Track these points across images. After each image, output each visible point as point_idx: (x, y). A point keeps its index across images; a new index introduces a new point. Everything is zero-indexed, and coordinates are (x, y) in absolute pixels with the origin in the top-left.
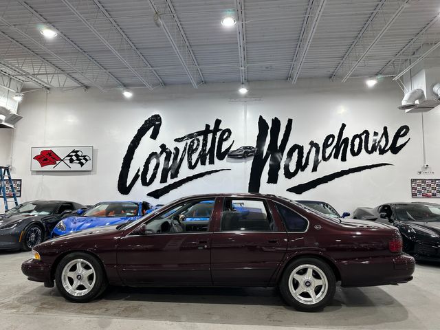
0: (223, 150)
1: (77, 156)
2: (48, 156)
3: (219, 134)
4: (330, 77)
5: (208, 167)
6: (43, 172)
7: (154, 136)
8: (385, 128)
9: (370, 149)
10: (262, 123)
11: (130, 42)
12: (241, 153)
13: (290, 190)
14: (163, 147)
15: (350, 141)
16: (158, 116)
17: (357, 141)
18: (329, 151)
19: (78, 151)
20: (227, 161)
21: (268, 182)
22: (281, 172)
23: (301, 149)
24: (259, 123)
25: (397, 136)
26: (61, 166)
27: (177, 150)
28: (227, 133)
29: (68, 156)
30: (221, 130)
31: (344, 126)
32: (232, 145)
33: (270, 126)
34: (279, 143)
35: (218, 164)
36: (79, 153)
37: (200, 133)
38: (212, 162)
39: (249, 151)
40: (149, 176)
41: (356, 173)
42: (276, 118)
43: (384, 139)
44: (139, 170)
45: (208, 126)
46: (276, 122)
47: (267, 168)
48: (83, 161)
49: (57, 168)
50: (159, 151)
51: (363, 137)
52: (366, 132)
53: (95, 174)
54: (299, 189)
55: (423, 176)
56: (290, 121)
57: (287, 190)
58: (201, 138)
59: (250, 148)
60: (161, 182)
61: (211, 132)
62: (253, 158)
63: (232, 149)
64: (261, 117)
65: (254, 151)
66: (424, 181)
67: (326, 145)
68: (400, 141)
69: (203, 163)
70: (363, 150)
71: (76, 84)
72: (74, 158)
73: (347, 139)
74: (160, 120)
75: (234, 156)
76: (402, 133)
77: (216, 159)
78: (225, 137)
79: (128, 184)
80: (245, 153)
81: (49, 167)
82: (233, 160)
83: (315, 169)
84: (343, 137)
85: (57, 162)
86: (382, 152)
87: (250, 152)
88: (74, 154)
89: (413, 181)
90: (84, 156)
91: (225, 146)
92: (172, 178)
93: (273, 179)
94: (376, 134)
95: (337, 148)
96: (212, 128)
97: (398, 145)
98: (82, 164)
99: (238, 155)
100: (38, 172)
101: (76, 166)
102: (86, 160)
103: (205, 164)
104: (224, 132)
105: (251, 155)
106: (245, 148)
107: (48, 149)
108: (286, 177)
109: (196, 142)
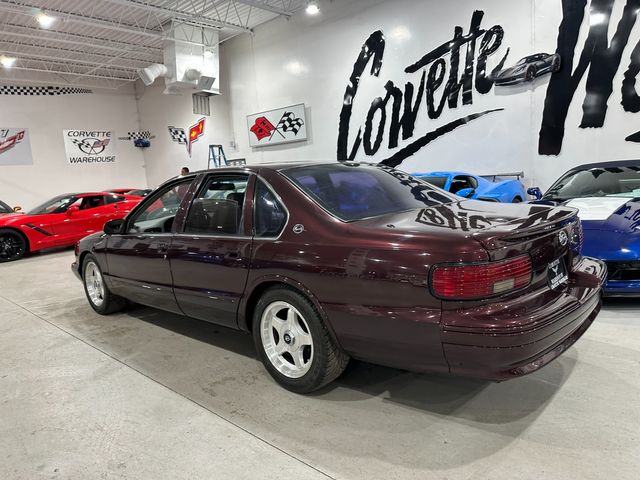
0: (488, 72)
1: (290, 120)
2: (261, 126)
3: (479, 41)
5: (462, 111)
6: (261, 146)
12: (521, 72)
14: (390, 86)
19: (289, 114)
20: (496, 94)
21: (583, 125)
26: (276, 137)
27: (409, 87)
28: (495, 35)
29: (281, 122)
30: (483, 31)
32: (505, 59)
35: (479, 101)
36: (291, 116)
38: (468, 99)
39: (539, 63)
40: (373, 140)
44: (360, 131)
45: (458, 30)
48: (296, 127)
49: (273, 141)
53: (312, 143)
57: (627, 139)
58: (447, 57)
59: (540, 57)
60: (390, 147)
61: (464, 41)
62: (548, 77)
63: (506, 66)
69: (453, 104)
72: (287, 124)
75: (508, 80)
77: (474, 92)
78: (490, 46)
79: (349, 154)
80: (529, 71)
81: (265, 140)
82: (506, 89)
85: (272, 132)
87: (542, 67)
88: (286, 118)
90: (297, 120)
91: (492, 62)
92: (405, 138)
93: (594, 117)
96: (466, 33)
98: (295, 131)
99: (514, 78)
100: (257, 148)
101: (290, 135)
102: (300, 125)
103: (455, 106)
104: (489, 34)
105: (545, 73)
106: (530, 59)
107: (261, 116)
108: (626, 109)
109: (440, 66)
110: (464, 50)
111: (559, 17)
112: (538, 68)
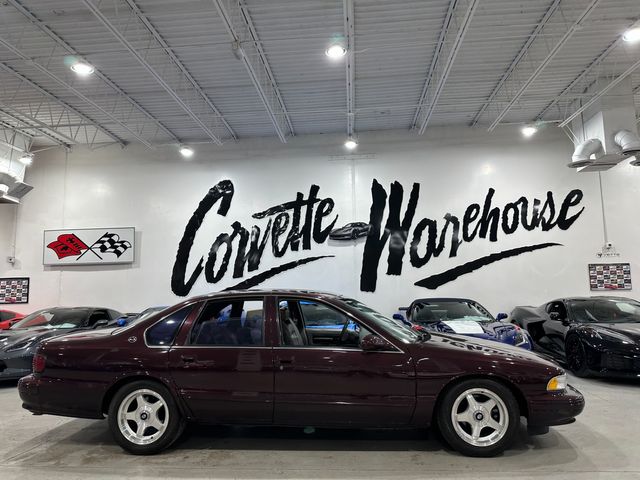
0: (323, 229)
1: (112, 242)
2: (67, 243)
3: (316, 206)
4: (471, 124)
5: (302, 254)
6: (62, 266)
7: (223, 211)
8: (550, 194)
9: (529, 223)
10: (377, 189)
11: (191, 79)
13: (419, 284)
14: (236, 226)
15: (501, 213)
16: (229, 182)
17: (511, 212)
18: (472, 227)
19: (113, 235)
20: (329, 244)
21: (389, 273)
22: (406, 259)
23: (432, 225)
24: (373, 189)
25: (567, 204)
26: (88, 257)
28: (328, 205)
29: (99, 242)
30: (319, 200)
31: (492, 192)
32: (335, 221)
33: (388, 193)
34: (402, 217)
35: (316, 249)
36: (115, 238)
37: (288, 206)
38: (307, 246)
39: (360, 229)
40: (216, 269)
41: (511, 257)
42: (396, 182)
43: (548, 209)
44: (202, 260)
45: (300, 195)
46: (397, 188)
47: (385, 253)
48: (121, 249)
49: (81, 261)
50: (230, 231)
51: (520, 207)
52: (523, 200)
53: (139, 267)
54: (432, 283)
55: (604, 260)
56: (416, 187)
57: (416, 284)
58: (291, 212)
59: (361, 225)
60: (234, 277)
61: (304, 203)
62: (365, 239)
63: (336, 227)
64: (375, 181)
65: (367, 230)
66: (606, 267)
67: (468, 220)
68: (571, 212)
69: (295, 248)
70: (520, 225)
71: (109, 139)
72: (108, 245)
73: (497, 210)
74: (232, 188)
75: (339, 237)
76: (573, 200)
77: (312, 242)
78: (325, 210)
79: (186, 281)
80: (354, 233)
81: (71, 259)
82: (337, 242)
83: (453, 253)
84: (492, 208)
85: (83, 251)
86: (547, 227)
87: (362, 231)
88: (107, 239)
89: (592, 267)
90: (122, 242)
91: (325, 223)
92: (250, 270)
93: (395, 268)
94: (537, 202)
95: (484, 222)
96: (306, 198)
97: (568, 217)
98: (119, 254)
100: (54, 267)
101: (110, 256)
102: (125, 248)
103: (297, 250)
104: (324, 203)
105: (363, 236)
106: (354, 225)
107: (70, 233)
108: (414, 265)
109: (284, 218)
110: (304, 210)
111: (370, 202)
112: (360, 232)
